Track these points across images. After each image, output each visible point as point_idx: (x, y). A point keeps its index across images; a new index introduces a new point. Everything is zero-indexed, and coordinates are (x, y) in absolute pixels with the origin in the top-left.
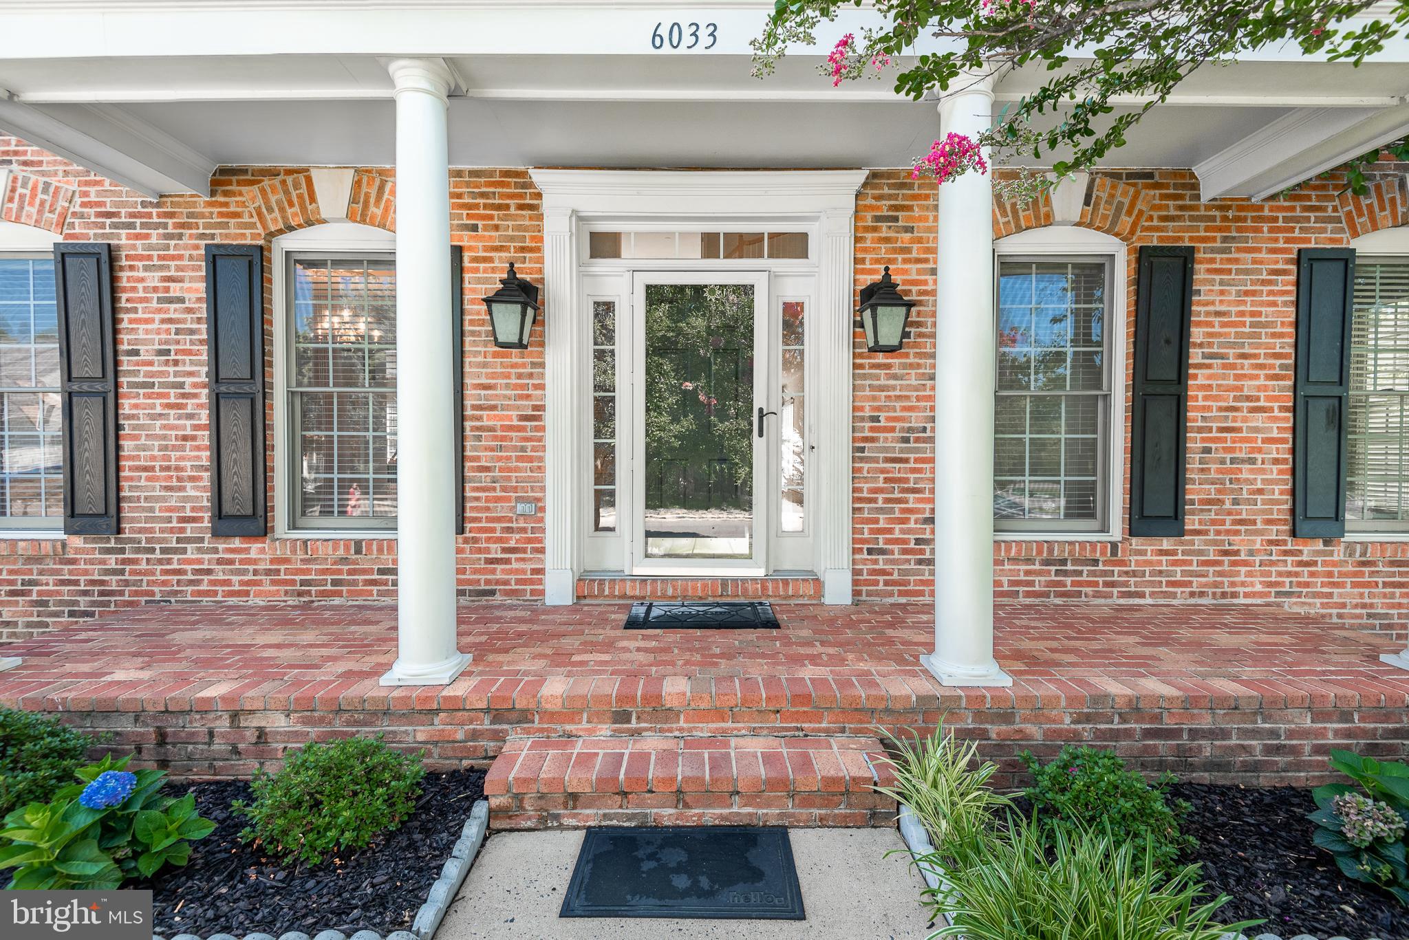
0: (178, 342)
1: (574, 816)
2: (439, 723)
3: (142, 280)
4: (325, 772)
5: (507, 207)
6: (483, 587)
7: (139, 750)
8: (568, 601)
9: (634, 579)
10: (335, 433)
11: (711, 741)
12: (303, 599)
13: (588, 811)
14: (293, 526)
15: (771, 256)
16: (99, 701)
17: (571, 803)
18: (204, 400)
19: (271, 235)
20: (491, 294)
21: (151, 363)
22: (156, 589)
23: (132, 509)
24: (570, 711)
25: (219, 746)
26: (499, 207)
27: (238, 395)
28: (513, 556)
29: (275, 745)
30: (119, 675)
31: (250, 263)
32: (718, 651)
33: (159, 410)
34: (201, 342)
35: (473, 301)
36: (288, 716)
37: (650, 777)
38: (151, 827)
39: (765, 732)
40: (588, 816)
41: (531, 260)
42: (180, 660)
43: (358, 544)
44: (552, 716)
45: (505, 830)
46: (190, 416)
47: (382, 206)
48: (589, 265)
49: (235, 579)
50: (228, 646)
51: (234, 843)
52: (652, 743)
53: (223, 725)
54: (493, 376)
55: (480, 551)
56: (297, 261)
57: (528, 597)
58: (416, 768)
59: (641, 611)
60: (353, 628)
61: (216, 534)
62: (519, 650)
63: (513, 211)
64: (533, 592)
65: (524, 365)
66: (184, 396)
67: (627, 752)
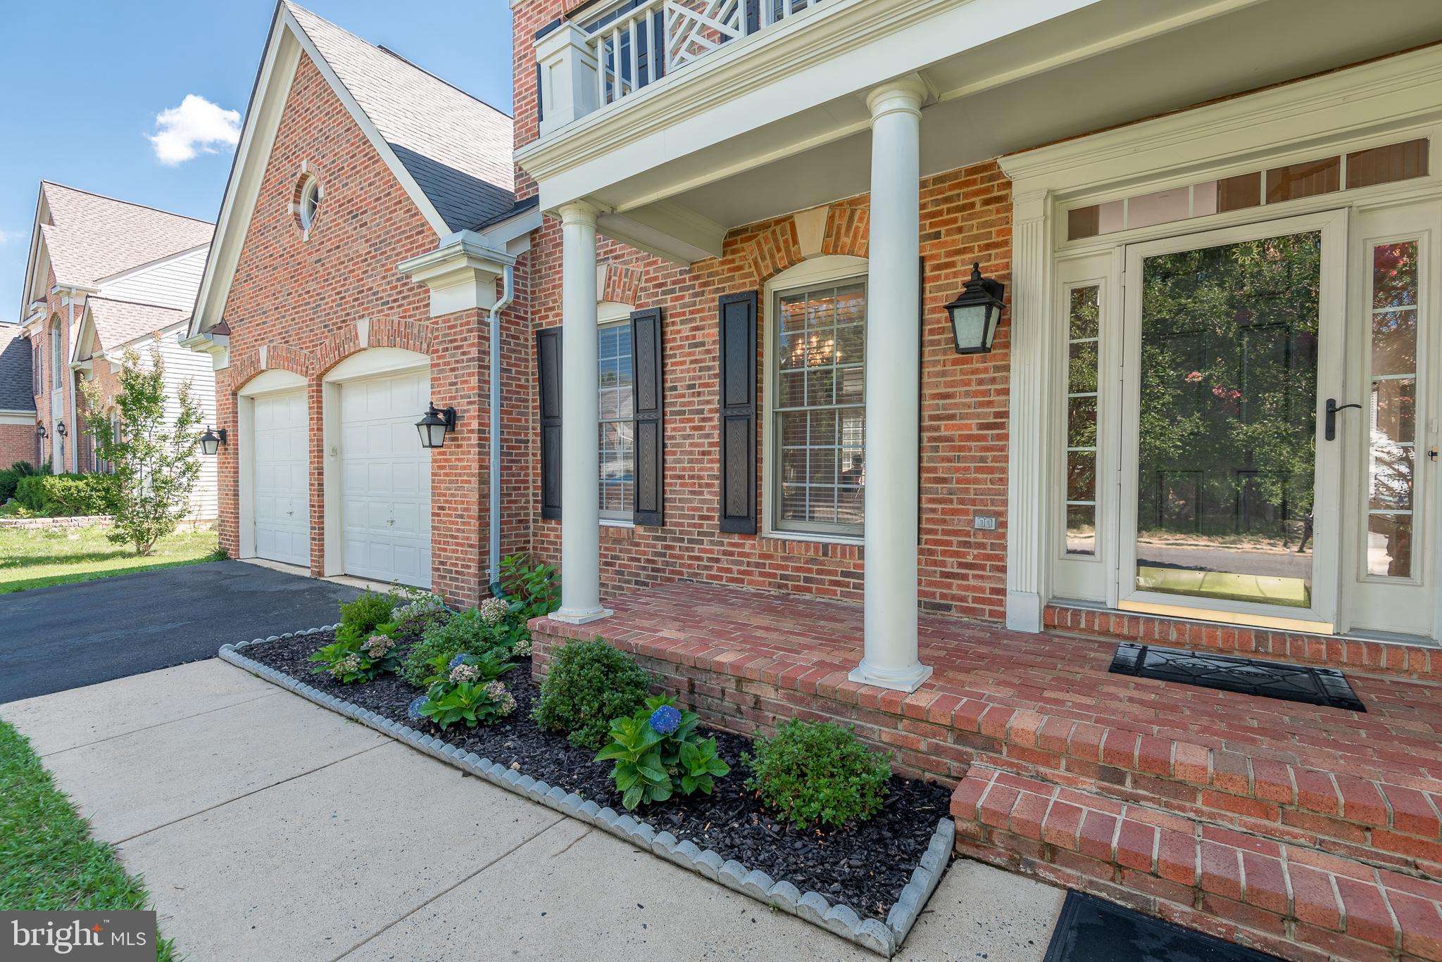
0: (700, 378)
1: (1053, 871)
2: (902, 729)
3: (679, 332)
4: (809, 748)
5: (973, 205)
6: (938, 601)
7: (678, 692)
8: (1035, 628)
9: (1120, 616)
10: (808, 447)
11: (1245, 839)
12: (782, 591)
13: (1069, 871)
14: (775, 528)
15: (1351, 185)
16: (656, 650)
17: (1048, 855)
18: (716, 423)
19: (764, 279)
20: (953, 300)
21: (683, 396)
22: (685, 570)
23: (672, 508)
24: (1047, 751)
25: (728, 704)
26: (963, 208)
27: (738, 417)
28: (971, 572)
29: (767, 713)
30: (666, 633)
31: (749, 306)
32: (1255, 724)
33: (688, 432)
34: (715, 376)
35: (933, 311)
36: (777, 690)
37: (1155, 857)
38: (690, 756)
39: (1343, 852)
40: (1069, 875)
41: (997, 256)
42: (702, 628)
43: (825, 546)
44: (1022, 752)
45: (973, 859)
46: (708, 436)
47: (851, 234)
48: (1066, 248)
49: (735, 568)
50: (732, 623)
51: (742, 789)
52: (1155, 816)
53: (731, 687)
54: (952, 384)
55: (935, 563)
56: (782, 299)
57: (987, 617)
58: (885, 767)
59: (1132, 654)
60: (822, 623)
61: (724, 530)
62: (982, 672)
63: (978, 208)
64: (992, 613)
65: (986, 370)
66: (704, 420)
67: (1120, 819)
